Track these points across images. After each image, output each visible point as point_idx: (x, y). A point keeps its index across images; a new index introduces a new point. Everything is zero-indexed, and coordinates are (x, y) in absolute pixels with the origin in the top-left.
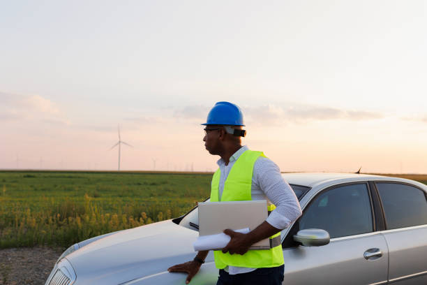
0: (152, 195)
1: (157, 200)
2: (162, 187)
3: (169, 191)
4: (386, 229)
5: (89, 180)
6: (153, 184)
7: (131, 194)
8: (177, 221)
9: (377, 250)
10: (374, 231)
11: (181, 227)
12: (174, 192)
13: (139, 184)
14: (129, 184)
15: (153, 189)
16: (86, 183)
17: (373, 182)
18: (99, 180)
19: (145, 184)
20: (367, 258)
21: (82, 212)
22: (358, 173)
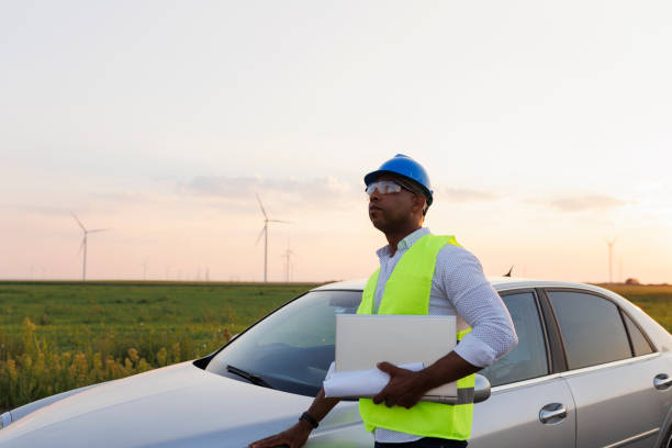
0: (141, 320)
1: (153, 329)
2: (158, 306)
3: (171, 313)
4: (567, 370)
5: (31, 295)
6: (144, 302)
7: (104, 318)
8: (202, 364)
9: (558, 406)
10: (549, 374)
11: (210, 374)
12: (179, 314)
13: (119, 302)
14: (101, 303)
15: (143, 309)
16: (26, 302)
17: (543, 289)
18: (49, 296)
19: (130, 301)
20: (544, 421)
21: (18, 350)
22: (509, 275)
